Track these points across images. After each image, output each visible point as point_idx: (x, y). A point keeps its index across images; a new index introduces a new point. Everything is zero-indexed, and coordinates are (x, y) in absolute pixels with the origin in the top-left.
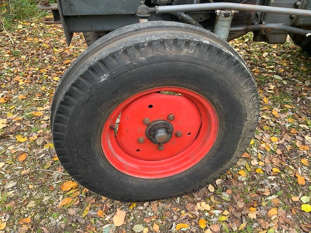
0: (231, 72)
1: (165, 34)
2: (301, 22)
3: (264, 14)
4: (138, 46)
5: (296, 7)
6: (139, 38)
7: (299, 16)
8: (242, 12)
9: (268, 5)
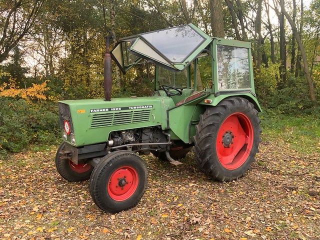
0: (139, 160)
1: (122, 153)
2: (153, 147)
3: (141, 146)
4: (118, 156)
5: (150, 143)
6: (118, 154)
7: (152, 145)
8: (134, 146)
9: (141, 143)
